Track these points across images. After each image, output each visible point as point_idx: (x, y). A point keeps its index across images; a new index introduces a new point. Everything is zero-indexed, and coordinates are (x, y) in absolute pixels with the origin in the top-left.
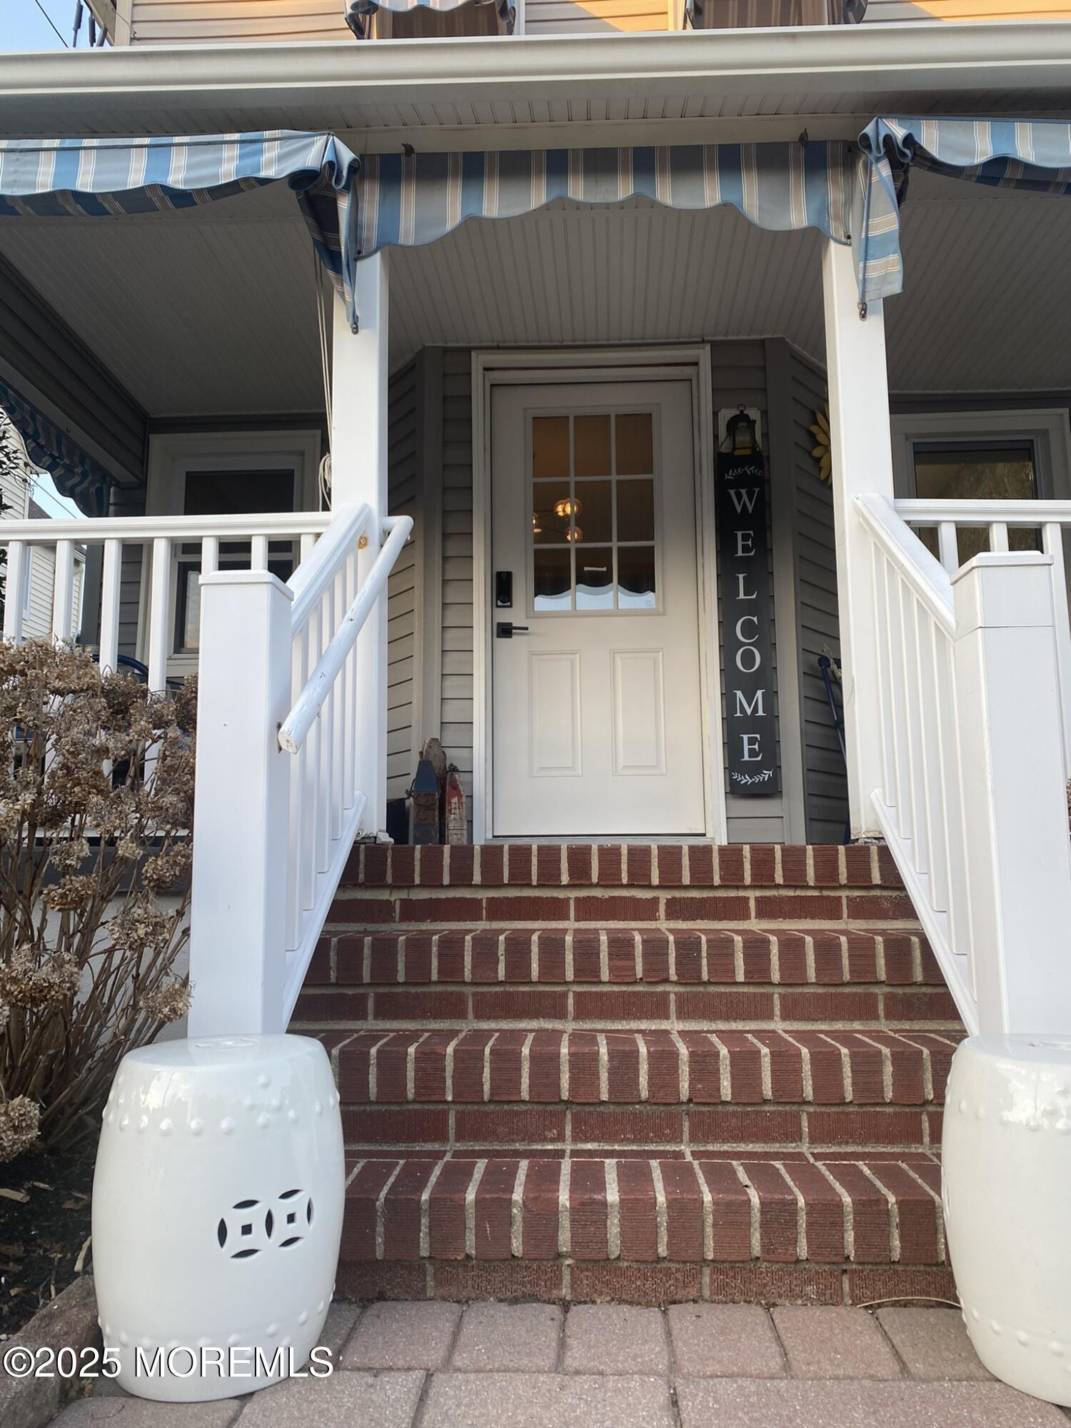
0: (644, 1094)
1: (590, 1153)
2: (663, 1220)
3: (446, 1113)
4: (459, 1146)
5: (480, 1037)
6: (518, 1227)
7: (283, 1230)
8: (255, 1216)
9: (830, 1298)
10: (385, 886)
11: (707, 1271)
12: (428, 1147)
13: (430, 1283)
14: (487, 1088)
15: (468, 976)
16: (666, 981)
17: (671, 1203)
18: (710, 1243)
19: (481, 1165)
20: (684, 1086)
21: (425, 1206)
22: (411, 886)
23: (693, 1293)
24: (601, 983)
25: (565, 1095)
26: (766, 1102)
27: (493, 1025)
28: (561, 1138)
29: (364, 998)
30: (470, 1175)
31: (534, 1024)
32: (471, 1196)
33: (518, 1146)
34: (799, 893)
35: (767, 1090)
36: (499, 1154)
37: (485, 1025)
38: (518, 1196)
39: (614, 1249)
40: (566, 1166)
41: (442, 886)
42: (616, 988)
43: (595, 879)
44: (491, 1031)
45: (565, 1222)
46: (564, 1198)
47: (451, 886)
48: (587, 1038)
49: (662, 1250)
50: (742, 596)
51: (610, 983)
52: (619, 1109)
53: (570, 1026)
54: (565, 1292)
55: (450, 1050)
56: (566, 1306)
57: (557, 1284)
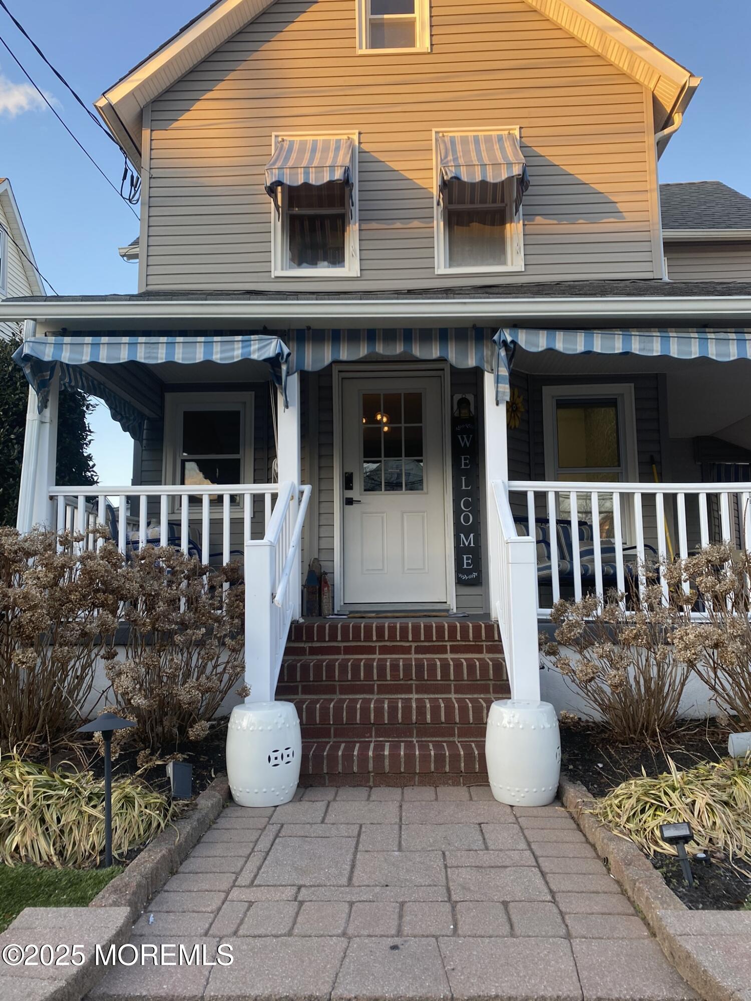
0: (400, 721)
1: (381, 741)
2: (403, 760)
3: (330, 728)
4: (335, 740)
5: (342, 701)
6: (356, 763)
7: (286, 759)
8: (278, 754)
9: (456, 784)
10: (302, 641)
11: (417, 777)
12: (324, 740)
13: (327, 781)
14: (345, 719)
15: (337, 678)
16: (412, 679)
17: (405, 754)
18: (418, 767)
19: (343, 745)
20: (414, 717)
21: (325, 757)
22: (313, 641)
23: (413, 783)
24: (387, 680)
25: (372, 722)
26: (442, 723)
27: (346, 697)
28: (371, 736)
29: (297, 687)
30: (340, 748)
31: (362, 696)
32: (340, 753)
33: (356, 740)
34: (467, 643)
35: (443, 719)
36: (349, 742)
37: (343, 697)
38: (356, 753)
39: (387, 769)
40: (372, 745)
41: (325, 641)
42: (393, 683)
43: (386, 639)
44: (345, 699)
45: (371, 761)
46: (371, 754)
47: (329, 641)
48: (380, 702)
49: (402, 770)
50: (464, 488)
51: (391, 680)
52: (391, 726)
53: (375, 697)
54: (371, 784)
55: (332, 706)
56: (371, 788)
57: (369, 781)
